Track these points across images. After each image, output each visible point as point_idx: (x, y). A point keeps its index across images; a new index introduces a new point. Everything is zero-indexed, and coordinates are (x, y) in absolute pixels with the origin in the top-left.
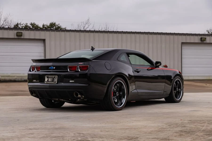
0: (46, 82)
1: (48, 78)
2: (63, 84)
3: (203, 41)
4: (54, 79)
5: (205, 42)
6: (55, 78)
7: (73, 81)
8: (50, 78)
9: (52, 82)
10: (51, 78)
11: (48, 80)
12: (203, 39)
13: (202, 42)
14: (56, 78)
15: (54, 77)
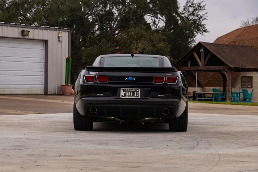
0: (122, 96)
1: (124, 91)
2: (149, 99)
3: (25, 35)
4: (135, 92)
5: (27, 37)
6: (137, 92)
7: (163, 96)
8: (127, 91)
9: (132, 96)
10: (130, 91)
11: (125, 94)
12: (25, 32)
13: (24, 37)
14: (139, 91)
15: (134, 90)
